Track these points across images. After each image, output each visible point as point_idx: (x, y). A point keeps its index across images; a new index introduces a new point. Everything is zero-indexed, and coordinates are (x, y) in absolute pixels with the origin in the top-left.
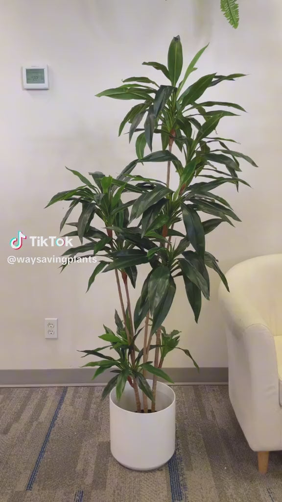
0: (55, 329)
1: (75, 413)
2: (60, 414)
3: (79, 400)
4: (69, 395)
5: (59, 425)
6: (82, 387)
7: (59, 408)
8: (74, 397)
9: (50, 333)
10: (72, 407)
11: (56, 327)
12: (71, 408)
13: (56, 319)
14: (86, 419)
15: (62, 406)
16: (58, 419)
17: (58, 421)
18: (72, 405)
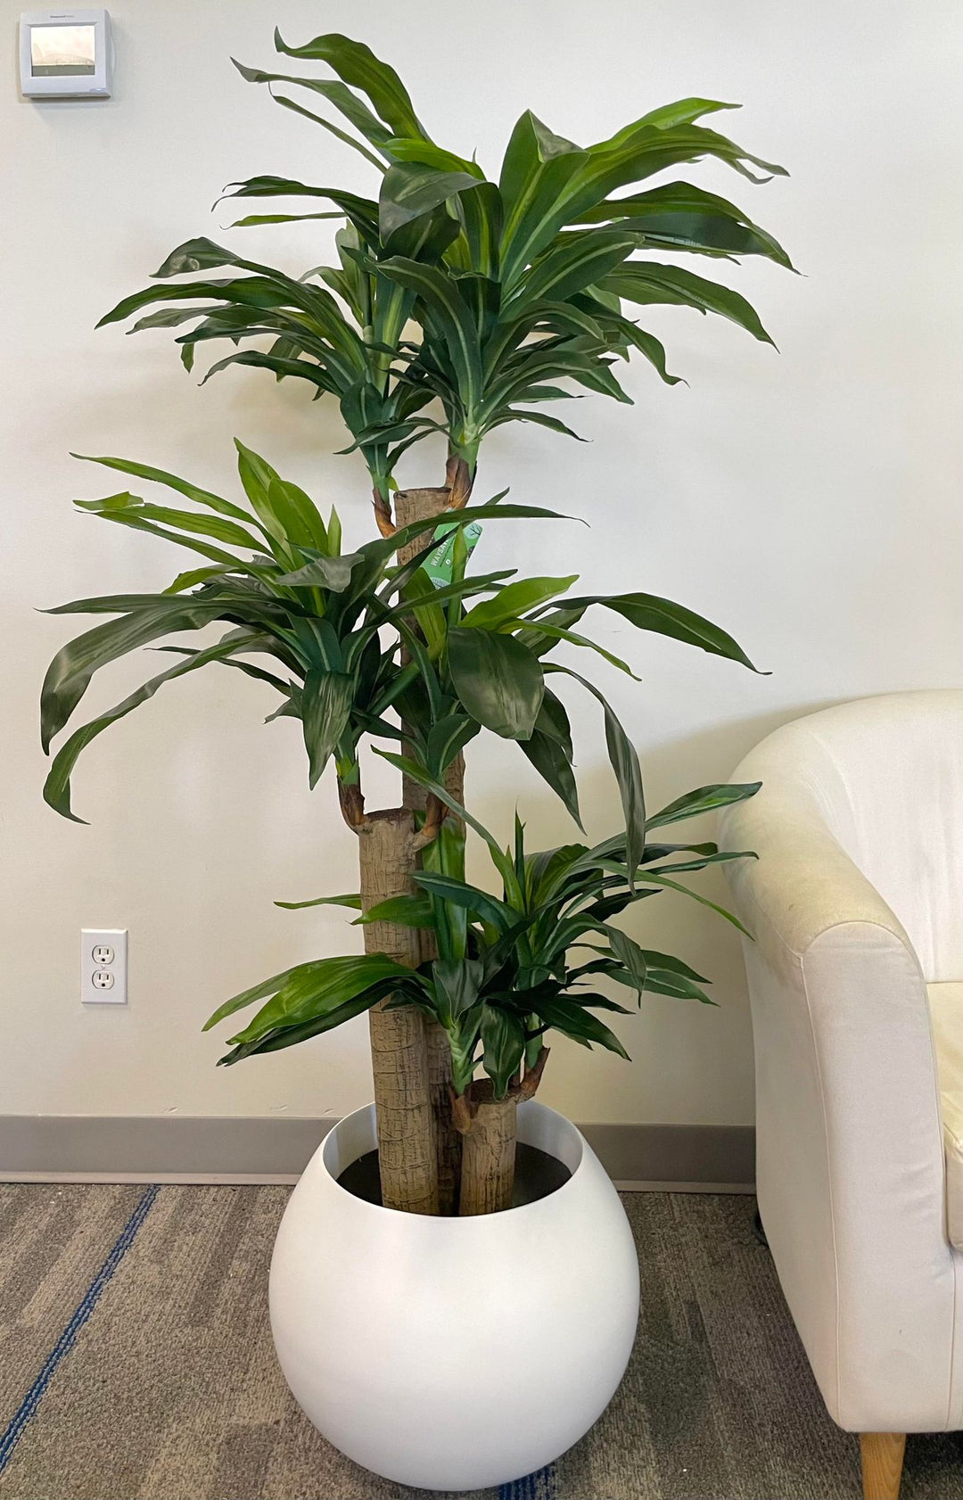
0: (117, 970)
1: (164, 1293)
2: (104, 1297)
3: (190, 1239)
4: (157, 1220)
5: (90, 1342)
6: (213, 1190)
7: (107, 1272)
8: (175, 1227)
9: (98, 982)
10: (157, 1268)
11: (120, 959)
12: (151, 1273)
13: (123, 932)
14: (200, 1322)
15: (120, 1266)
16: (93, 1317)
17: (92, 1327)
18: (161, 1262)
